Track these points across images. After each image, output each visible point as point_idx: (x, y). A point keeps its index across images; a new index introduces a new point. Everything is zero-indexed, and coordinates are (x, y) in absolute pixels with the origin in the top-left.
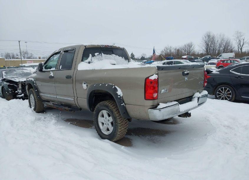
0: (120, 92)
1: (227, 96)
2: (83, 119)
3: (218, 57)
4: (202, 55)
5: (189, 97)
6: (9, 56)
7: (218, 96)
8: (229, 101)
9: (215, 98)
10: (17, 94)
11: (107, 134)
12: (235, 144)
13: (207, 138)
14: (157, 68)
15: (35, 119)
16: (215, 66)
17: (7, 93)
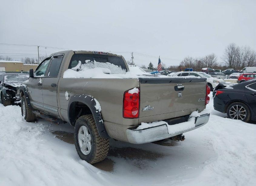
0: (98, 106)
1: (241, 115)
2: (72, 133)
3: (242, 71)
4: (225, 68)
5: (184, 116)
6: (29, 61)
7: (230, 115)
8: (243, 121)
9: (227, 116)
10: (15, 100)
11: (85, 154)
12: (236, 179)
13: (203, 168)
14: (138, 80)
15: (20, 129)
16: (237, 80)
17: (4, 98)
